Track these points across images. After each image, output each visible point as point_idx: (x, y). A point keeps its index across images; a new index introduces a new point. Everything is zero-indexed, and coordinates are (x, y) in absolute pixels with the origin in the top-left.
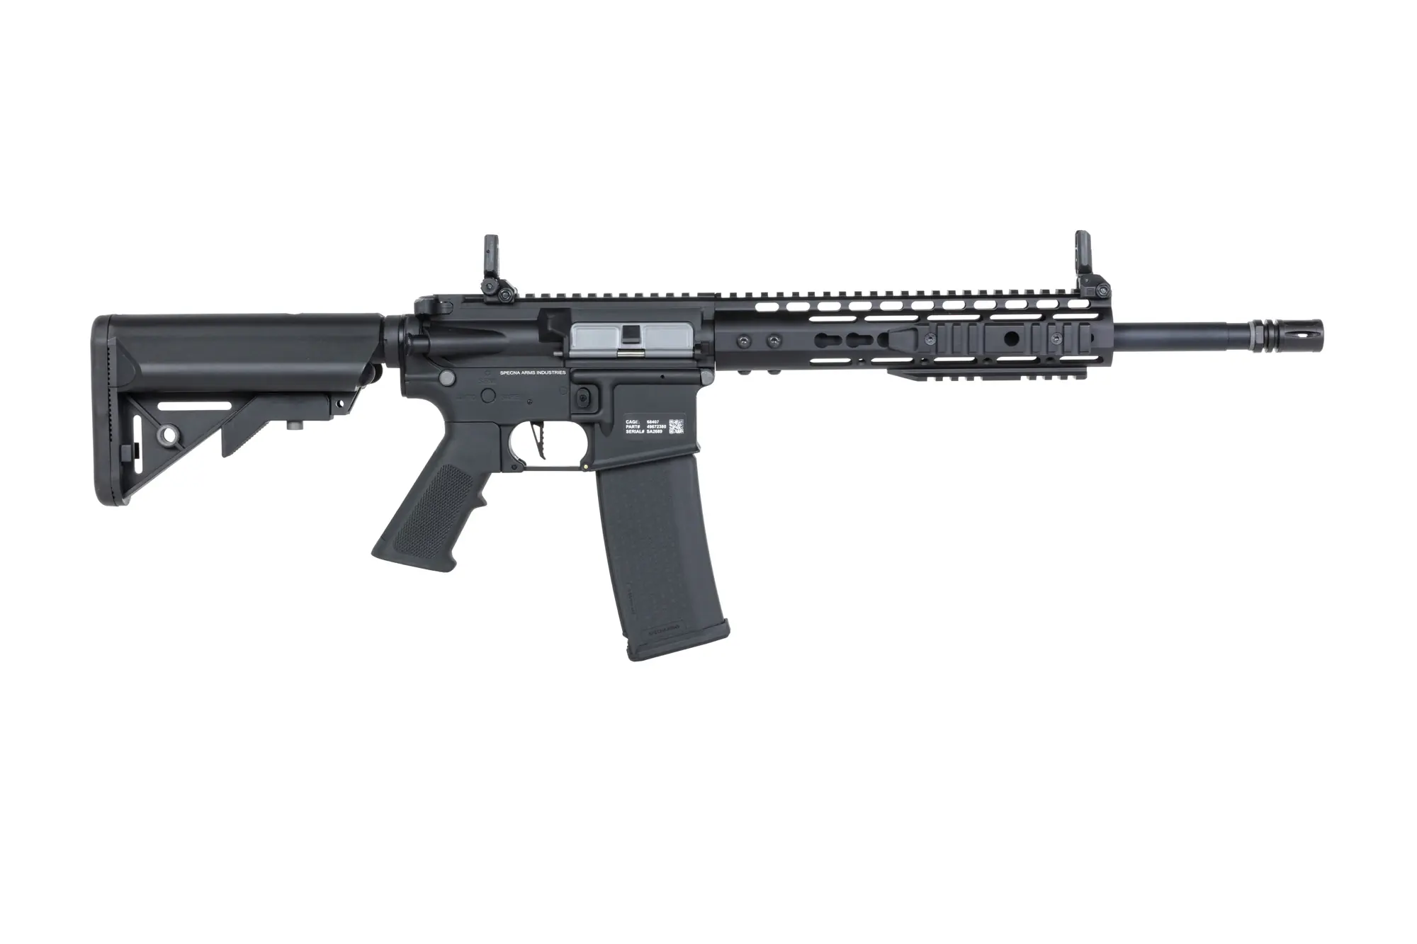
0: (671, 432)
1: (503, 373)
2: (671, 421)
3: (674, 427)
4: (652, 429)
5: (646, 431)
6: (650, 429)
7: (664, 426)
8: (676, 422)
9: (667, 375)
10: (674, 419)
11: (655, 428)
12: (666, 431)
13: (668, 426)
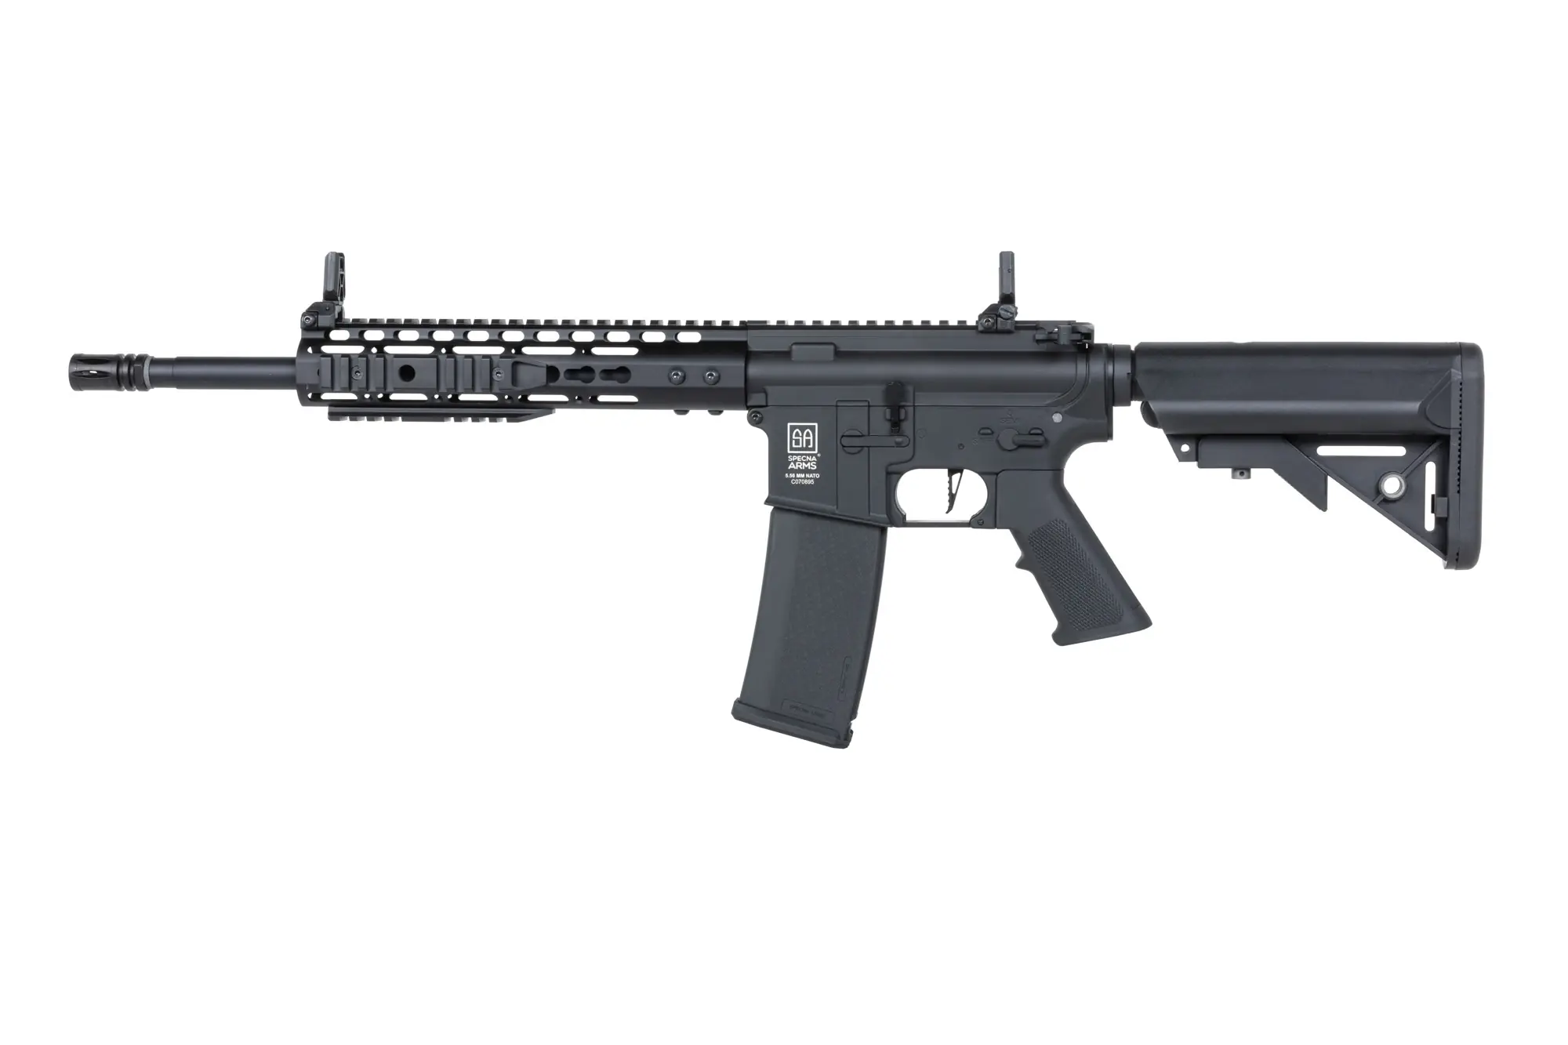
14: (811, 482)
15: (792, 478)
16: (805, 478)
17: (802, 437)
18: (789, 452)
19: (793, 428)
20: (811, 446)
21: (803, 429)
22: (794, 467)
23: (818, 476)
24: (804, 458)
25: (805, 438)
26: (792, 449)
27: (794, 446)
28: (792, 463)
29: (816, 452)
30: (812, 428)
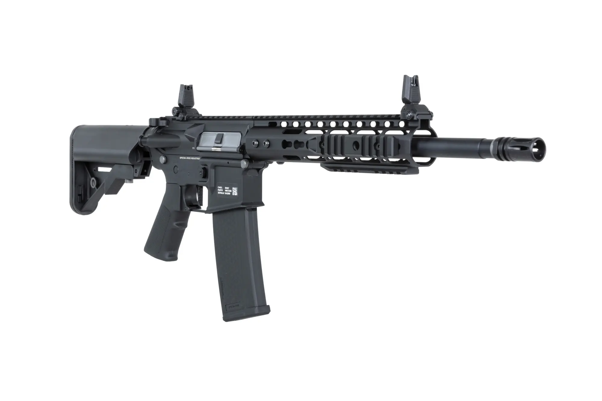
0: (233, 194)
1: (181, 158)
2: (233, 188)
3: (234, 191)
4: (227, 192)
5: (225, 193)
6: (226, 192)
7: (231, 191)
8: (235, 188)
9: (230, 162)
10: (234, 187)
11: (228, 191)
12: (231, 193)
13: (232, 191)
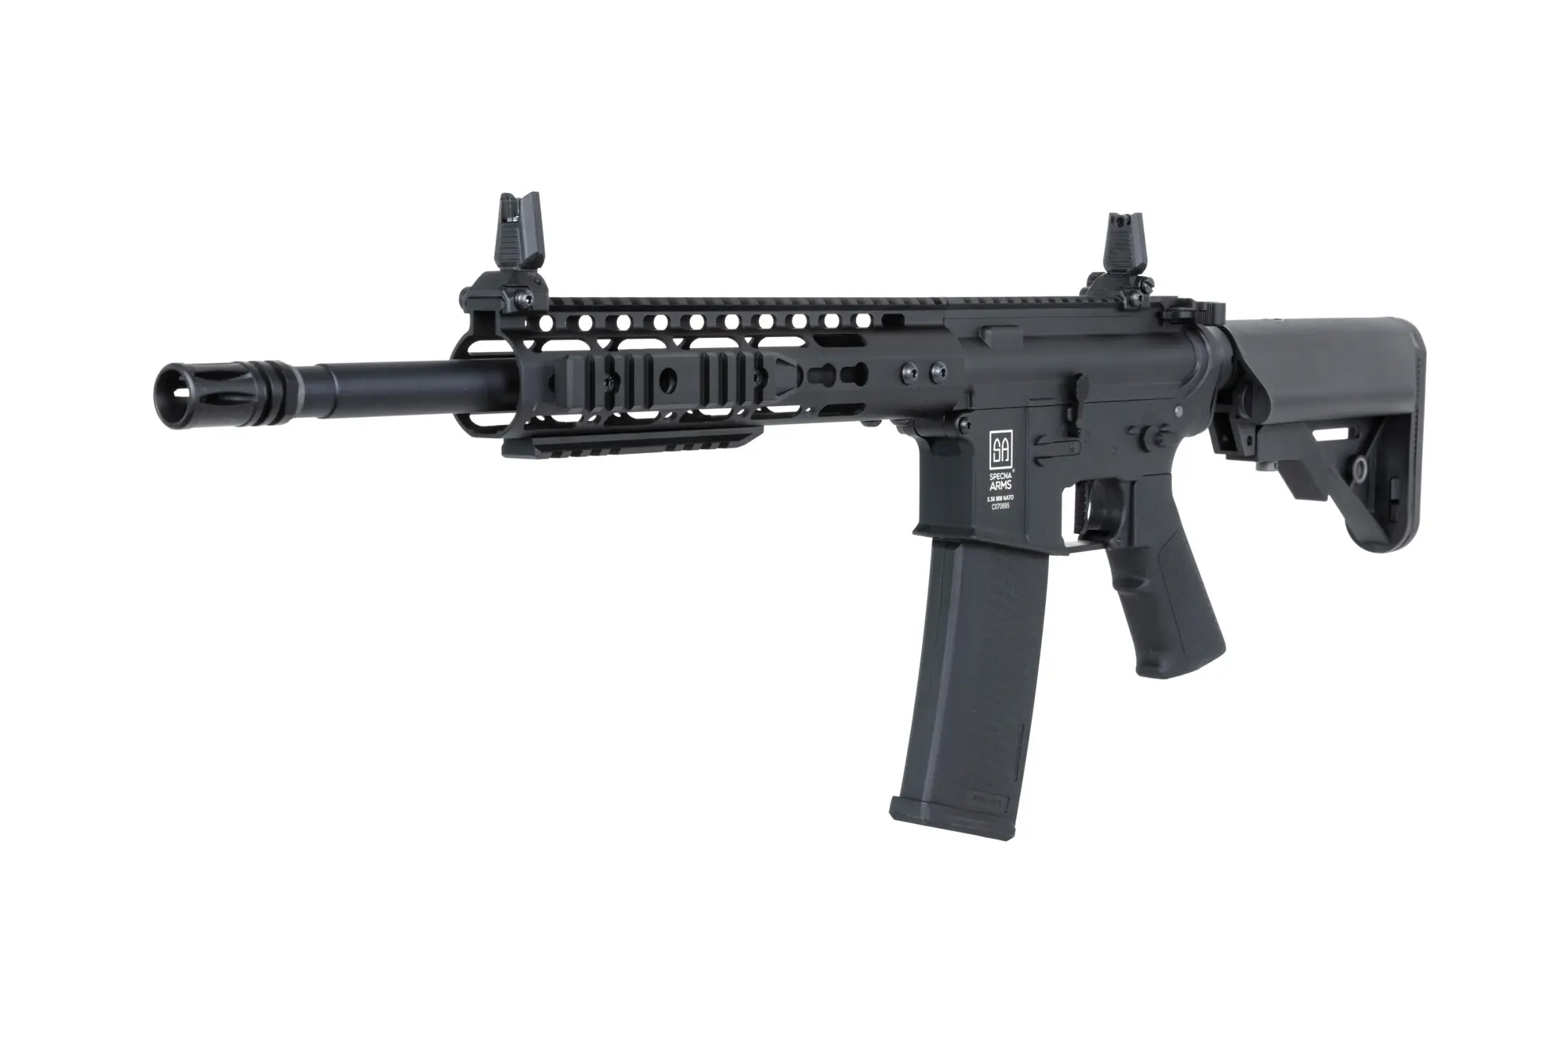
14: (1006, 506)
15: (993, 502)
16: (1003, 501)
17: (1001, 448)
18: (991, 469)
19: (994, 436)
20: (1007, 460)
21: (1001, 437)
22: (994, 488)
23: (1011, 497)
24: (1003, 476)
25: (1003, 449)
26: (994, 465)
27: (995, 461)
28: (993, 483)
29: (1011, 467)
30: (1008, 435)
